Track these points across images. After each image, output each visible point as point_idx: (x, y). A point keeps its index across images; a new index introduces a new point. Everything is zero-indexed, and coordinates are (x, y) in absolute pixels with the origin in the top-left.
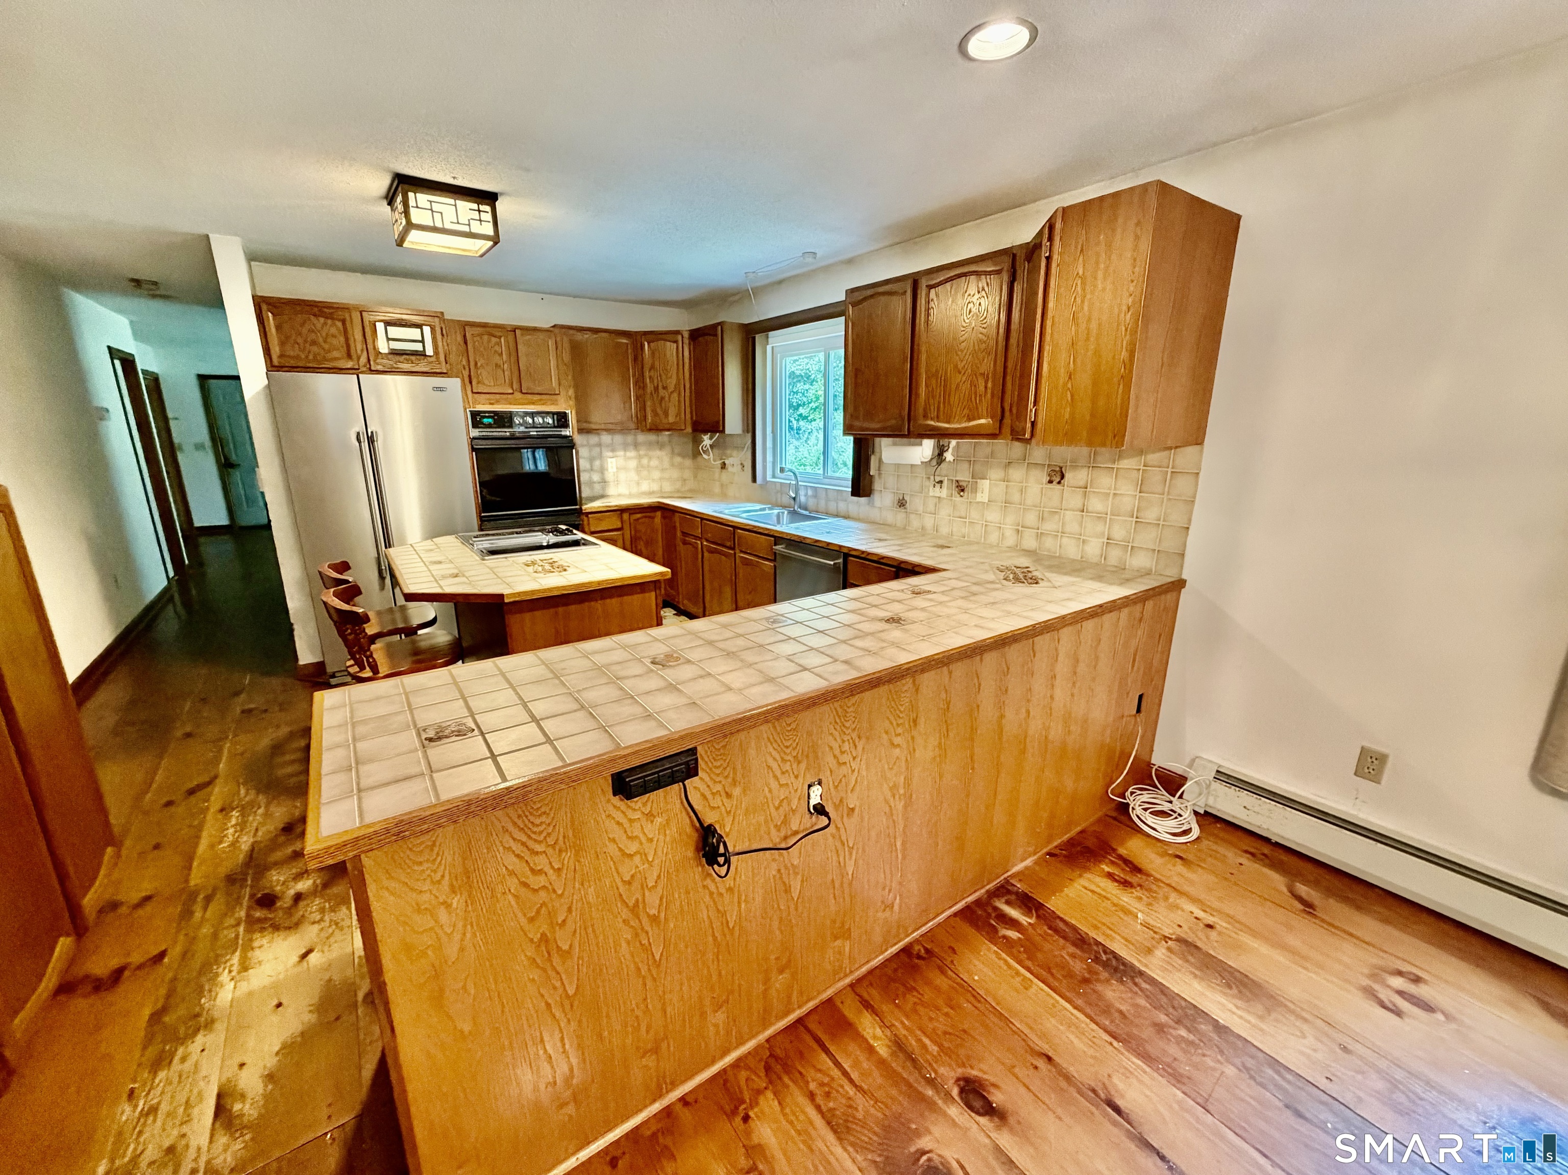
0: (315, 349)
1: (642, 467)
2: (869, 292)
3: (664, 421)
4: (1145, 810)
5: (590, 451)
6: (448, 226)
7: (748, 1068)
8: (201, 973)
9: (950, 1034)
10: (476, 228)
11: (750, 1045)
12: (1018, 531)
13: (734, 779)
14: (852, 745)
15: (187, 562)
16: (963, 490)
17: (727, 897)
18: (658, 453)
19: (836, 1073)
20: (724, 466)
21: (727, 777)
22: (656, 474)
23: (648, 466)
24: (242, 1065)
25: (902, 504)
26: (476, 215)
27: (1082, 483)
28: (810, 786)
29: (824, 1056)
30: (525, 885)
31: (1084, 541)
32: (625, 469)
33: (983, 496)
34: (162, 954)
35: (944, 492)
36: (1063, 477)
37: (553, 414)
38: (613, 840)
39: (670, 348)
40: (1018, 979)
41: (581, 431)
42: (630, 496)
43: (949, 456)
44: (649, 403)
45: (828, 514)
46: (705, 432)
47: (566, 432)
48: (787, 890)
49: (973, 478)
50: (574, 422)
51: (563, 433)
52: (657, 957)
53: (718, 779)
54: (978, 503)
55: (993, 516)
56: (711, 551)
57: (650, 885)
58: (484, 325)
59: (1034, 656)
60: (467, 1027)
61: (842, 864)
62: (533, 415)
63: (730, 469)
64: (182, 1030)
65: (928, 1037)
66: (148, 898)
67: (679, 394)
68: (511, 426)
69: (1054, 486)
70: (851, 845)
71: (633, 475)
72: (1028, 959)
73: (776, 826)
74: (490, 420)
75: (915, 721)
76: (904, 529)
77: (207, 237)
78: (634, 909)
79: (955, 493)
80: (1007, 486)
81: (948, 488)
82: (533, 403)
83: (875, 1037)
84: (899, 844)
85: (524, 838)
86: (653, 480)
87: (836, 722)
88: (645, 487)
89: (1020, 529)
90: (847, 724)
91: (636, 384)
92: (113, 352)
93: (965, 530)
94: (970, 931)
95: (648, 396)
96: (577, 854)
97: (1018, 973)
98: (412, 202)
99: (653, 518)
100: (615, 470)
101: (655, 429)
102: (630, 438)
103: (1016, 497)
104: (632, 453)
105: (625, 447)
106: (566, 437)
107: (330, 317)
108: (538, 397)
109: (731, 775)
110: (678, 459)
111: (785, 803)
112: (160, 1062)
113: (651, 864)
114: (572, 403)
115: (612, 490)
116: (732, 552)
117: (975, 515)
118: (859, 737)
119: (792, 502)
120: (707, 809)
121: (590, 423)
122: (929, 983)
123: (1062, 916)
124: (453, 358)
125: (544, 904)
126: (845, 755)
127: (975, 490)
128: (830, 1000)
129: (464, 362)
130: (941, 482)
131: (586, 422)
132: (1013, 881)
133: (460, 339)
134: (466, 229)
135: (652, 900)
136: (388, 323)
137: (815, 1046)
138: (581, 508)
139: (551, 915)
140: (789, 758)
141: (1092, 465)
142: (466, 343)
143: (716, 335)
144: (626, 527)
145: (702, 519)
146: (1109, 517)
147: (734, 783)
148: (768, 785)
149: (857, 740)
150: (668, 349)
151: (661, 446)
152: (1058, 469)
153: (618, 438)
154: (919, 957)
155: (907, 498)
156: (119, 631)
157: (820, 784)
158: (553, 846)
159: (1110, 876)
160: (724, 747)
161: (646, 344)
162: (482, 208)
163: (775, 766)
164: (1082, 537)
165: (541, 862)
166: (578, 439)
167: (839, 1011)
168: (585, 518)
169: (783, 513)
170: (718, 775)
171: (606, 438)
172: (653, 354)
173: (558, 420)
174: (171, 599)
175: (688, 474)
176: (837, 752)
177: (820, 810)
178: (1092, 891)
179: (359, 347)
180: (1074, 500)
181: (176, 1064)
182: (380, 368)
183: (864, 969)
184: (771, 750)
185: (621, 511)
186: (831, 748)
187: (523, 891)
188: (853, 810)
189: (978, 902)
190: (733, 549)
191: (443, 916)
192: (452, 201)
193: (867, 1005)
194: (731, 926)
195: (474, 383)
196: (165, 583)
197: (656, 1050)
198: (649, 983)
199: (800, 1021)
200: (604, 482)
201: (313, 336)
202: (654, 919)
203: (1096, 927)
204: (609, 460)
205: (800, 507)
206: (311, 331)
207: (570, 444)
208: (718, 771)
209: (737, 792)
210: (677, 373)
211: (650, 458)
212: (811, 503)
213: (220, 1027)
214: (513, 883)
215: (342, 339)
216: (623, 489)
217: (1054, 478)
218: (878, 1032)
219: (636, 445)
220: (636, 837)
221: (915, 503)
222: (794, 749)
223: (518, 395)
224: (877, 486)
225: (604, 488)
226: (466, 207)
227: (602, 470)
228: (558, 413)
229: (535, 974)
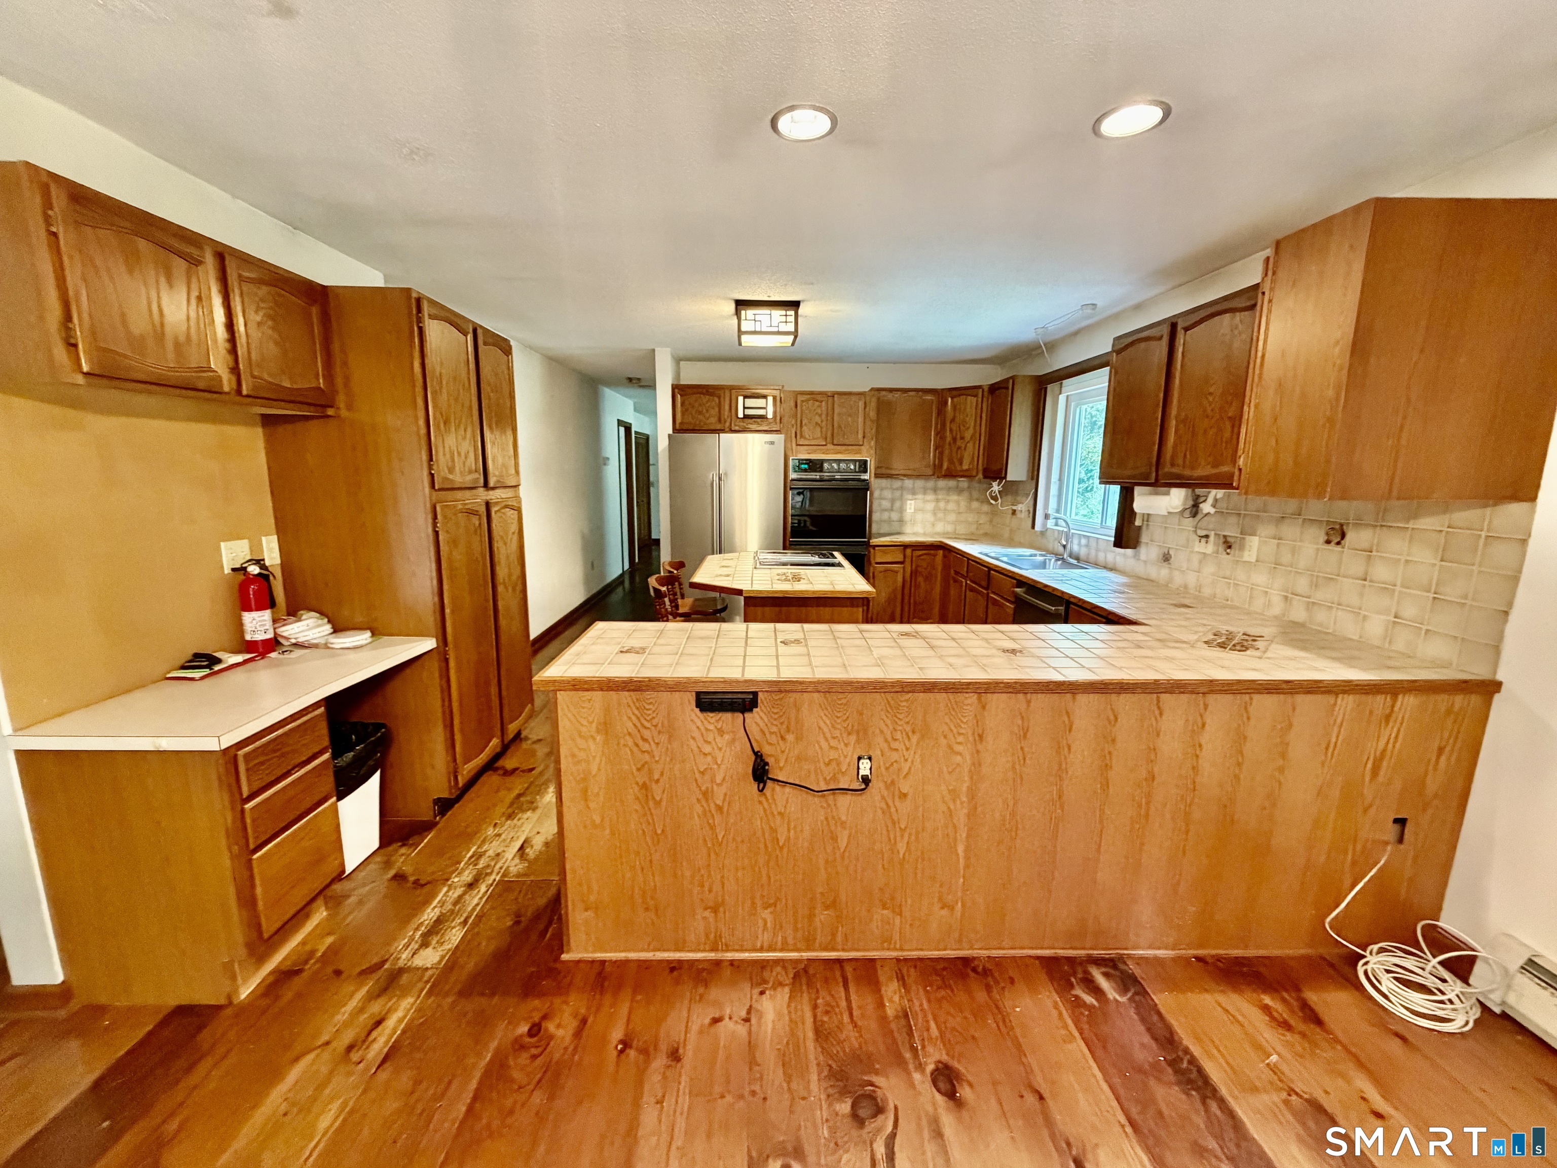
0: (701, 417)
1: (940, 509)
2: (1130, 339)
3: (959, 468)
4: (1388, 971)
5: (893, 493)
6: (764, 329)
7: (784, 967)
8: (543, 784)
9: (957, 1031)
10: (783, 328)
11: (794, 955)
12: (1286, 598)
13: (788, 727)
14: (905, 736)
15: (637, 560)
16: (1230, 547)
17: (778, 818)
18: (955, 497)
19: (843, 1004)
20: (1014, 512)
21: (782, 723)
22: (952, 517)
23: (945, 510)
24: (538, 833)
25: (1166, 558)
26: (784, 319)
27: (1365, 545)
28: (859, 758)
29: (842, 990)
30: (637, 745)
31: (1365, 617)
32: (922, 510)
33: (1250, 555)
34: (533, 769)
35: (1209, 548)
36: (1343, 536)
37: (855, 461)
38: (694, 738)
39: (971, 400)
40: (1063, 1032)
41: (877, 476)
42: (925, 534)
43: (1206, 507)
44: (947, 452)
45: (1096, 565)
46: (994, 479)
47: (866, 477)
48: (834, 838)
49: (1242, 533)
50: (873, 467)
51: (862, 477)
52: (720, 838)
53: (775, 723)
54: (1245, 562)
55: (1260, 578)
56: (972, 590)
57: (718, 781)
58: (812, 393)
59: (1161, 714)
60: (598, 820)
61: (893, 841)
62: (839, 461)
63: (1019, 515)
64: (525, 806)
65: (936, 1024)
66: (540, 740)
67: (974, 443)
68: (821, 471)
69: (1332, 547)
70: (903, 827)
71: (930, 517)
72: (1088, 1023)
73: (825, 779)
74: (806, 466)
75: (981, 736)
76: (1167, 586)
77: (654, 350)
78: (706, 794)
79: (1221, 549)
80: (1278, 545)
81: (1215, 544)
82: (840, 453)
83: (891, 1001)
84: (961, 849)
85: (639, 715)
86: (949, 523)
87: (888, 711)
88: (940, 527)
89: (1290, 596)
90: (901, 716)
91: (937, 434)
92: (620, 423)
93: (1229, 593)
94: (1043, 977)
95: (947, 446)
96: (670, 737)
97: (1066, 1027)
98: (743, 317)
99: (935, 555)
100: (912, 511)
101: (950, 475)
102: (931, 484)
103: (1286, 558)
104: (930, 497)
105: (925, 491)
106: (865, 480)
107: (712, 395)
108: (844, 448)
109: (786, 723)
110: (975, 505)
111: (834, 764)
112: (510, 817)
113: (719, 766)
114: (873, 452)
115: (908, 529)
116: (985, 592)
117: (1240, 574)
118: (914, 732)
119: (1061, 549)
120: (765, 743)
121: (891, 469)
122: (969, 992)
123: (1163, 1011)
124: (785, 420)
125: (646, 763)
126: (897, 743)
127: (1242, 548)
128: (873, 961)
129: (793, 422)
130: (1207, 536)
131: (887, 468)
132: (1129, 962)
133: (792, 404)
134: (776, 329)
135: (719, 794)
136: (745, 397)
137: (840, 980)
138: (869, 542)
139: (650, 772)
140: (839, 726)
141: (1379, 522)
142: (796, 406)
143: (1007, 388)
144: (908, 560)
145: (968, 559)
146: (1398, 588)
147: (788, 730)
148: (818, 743)
149: (910, 734)
150: (969, 402)
151: (960, 491)
152: (1337, 527)
153: (919, 483)
154: (974, 970)
155: (1171, 552)
156: (588, 596)
157: (870, 758)
158: (656, 726)
159: (1266, 1009)
160: (781, 699)
161: (950, 400)
162: (789, 313)
163: (826, 730)
164: (1363, 613)
165: (647, 734)
166: (875, 483)
167: (876, 971)
168: (872, 550)
169: (1050, 560)
170: (775, 719)
171: (908, 483)
172: (954, 407)
173: (860, 466)
174: (622, 583)
175: (983, 519)
176: (890, 739)
177: (866, 780)
178: (1227, 1011)
179: (727, 413)
180: (1356, 566)
181: (515, 821)
182: (737, 428)
183: (915, 954)
184: (822, 715)
185: (905, 546)
186: (882, 732)
187: (635, 749)
188: (905, 795)
189: (1070, 960)
190: (987, 589)
191: (591, 742)
192: (768, 312)
193: (901, 979)
194: (781, 844)
195: (798, 436)
196: (620, 572)
197: (715, 910)
198: (713, 856)
199: (839, 961)
200: (901, 521)
201: (700, 409)
202: (720, 809)
203: (1198, 1039)
204: (909, 502)
205: (1070, 556)
206: (700, 405)
207: (865, 487)
208: (776, 716)
209: (790, 737)
210: (975, 426)
211: (948, 501)
212: (1083, 552)
213: (539, 812)
214: (630, 742)
215: (717, 410)
216: (919, 529)
217: (1332, 538)
218: (896, 998)
219: (935, 490)
220: (710, 742)
221: (1179, 558)
222: (844, 721)
223: (830, 446)
224: (1144, 538)
225: (901, 526)
226: (778, 314)
227: (902, 510)
228: (860, 461)
229: (637, 807)
